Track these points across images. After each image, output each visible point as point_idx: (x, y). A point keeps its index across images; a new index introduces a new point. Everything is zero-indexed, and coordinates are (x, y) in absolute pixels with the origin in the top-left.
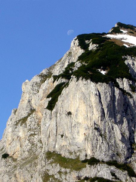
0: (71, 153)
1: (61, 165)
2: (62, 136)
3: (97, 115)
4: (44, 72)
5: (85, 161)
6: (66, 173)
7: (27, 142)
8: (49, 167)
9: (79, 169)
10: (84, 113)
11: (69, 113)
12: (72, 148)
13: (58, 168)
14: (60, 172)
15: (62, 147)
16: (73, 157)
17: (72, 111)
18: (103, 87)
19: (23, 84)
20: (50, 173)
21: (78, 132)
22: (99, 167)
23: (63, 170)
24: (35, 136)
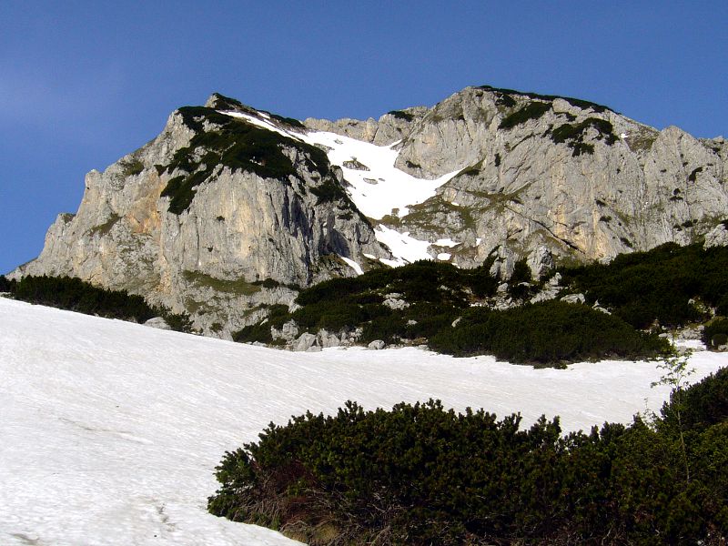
0: (227, 273)
1: (216, 289)
2: (210, 250)
3: (268, 223)
4: (127, 159)
5: (258, 283)
6: (228, 299)
7: (120, 260)
8: (194, 291)
9: (250, 293)
10: (248, 218)
11: (221, 219)
12: (228, 267)
13: (211, 292)
14: (215, 298)
15: (210, 266)
16: (231, 278)
17: (226, 216)
18: (274, 185)
19: (88, 175)
20: (198, 299)
21: (238, 245)
22: (279, 291)
23: (221, 295)
24: (133, 253)
